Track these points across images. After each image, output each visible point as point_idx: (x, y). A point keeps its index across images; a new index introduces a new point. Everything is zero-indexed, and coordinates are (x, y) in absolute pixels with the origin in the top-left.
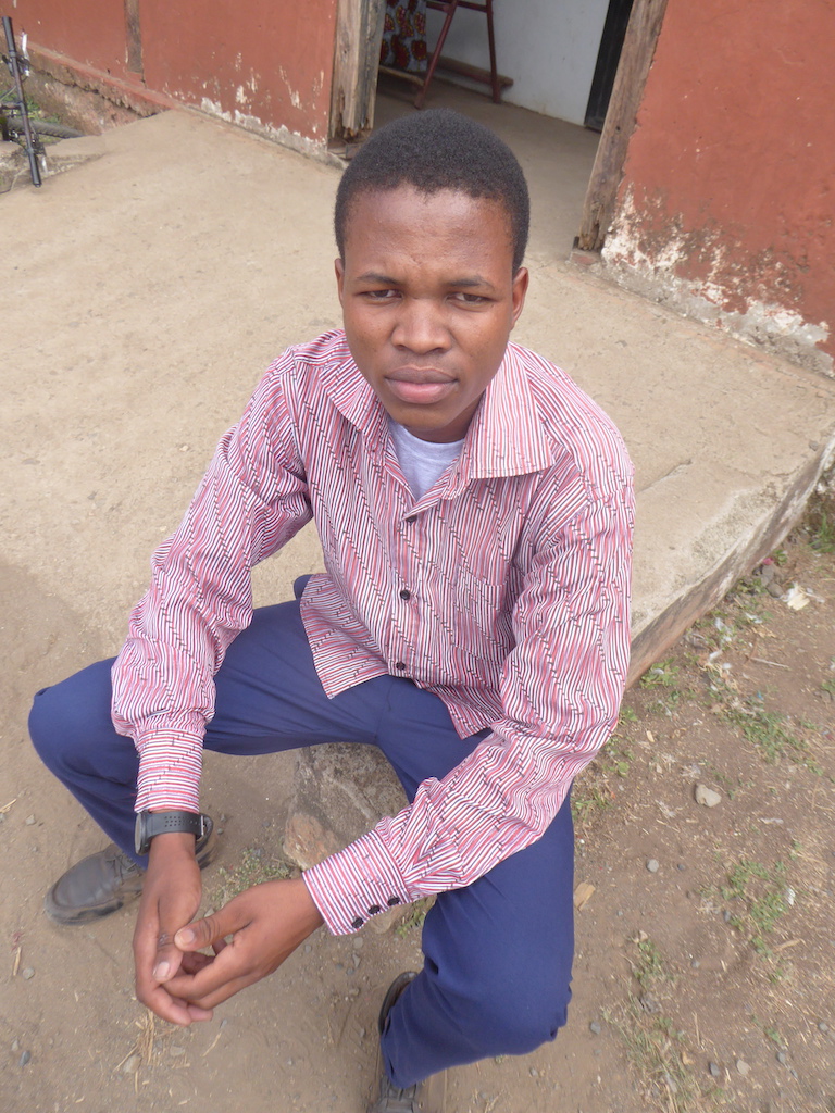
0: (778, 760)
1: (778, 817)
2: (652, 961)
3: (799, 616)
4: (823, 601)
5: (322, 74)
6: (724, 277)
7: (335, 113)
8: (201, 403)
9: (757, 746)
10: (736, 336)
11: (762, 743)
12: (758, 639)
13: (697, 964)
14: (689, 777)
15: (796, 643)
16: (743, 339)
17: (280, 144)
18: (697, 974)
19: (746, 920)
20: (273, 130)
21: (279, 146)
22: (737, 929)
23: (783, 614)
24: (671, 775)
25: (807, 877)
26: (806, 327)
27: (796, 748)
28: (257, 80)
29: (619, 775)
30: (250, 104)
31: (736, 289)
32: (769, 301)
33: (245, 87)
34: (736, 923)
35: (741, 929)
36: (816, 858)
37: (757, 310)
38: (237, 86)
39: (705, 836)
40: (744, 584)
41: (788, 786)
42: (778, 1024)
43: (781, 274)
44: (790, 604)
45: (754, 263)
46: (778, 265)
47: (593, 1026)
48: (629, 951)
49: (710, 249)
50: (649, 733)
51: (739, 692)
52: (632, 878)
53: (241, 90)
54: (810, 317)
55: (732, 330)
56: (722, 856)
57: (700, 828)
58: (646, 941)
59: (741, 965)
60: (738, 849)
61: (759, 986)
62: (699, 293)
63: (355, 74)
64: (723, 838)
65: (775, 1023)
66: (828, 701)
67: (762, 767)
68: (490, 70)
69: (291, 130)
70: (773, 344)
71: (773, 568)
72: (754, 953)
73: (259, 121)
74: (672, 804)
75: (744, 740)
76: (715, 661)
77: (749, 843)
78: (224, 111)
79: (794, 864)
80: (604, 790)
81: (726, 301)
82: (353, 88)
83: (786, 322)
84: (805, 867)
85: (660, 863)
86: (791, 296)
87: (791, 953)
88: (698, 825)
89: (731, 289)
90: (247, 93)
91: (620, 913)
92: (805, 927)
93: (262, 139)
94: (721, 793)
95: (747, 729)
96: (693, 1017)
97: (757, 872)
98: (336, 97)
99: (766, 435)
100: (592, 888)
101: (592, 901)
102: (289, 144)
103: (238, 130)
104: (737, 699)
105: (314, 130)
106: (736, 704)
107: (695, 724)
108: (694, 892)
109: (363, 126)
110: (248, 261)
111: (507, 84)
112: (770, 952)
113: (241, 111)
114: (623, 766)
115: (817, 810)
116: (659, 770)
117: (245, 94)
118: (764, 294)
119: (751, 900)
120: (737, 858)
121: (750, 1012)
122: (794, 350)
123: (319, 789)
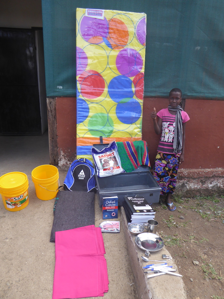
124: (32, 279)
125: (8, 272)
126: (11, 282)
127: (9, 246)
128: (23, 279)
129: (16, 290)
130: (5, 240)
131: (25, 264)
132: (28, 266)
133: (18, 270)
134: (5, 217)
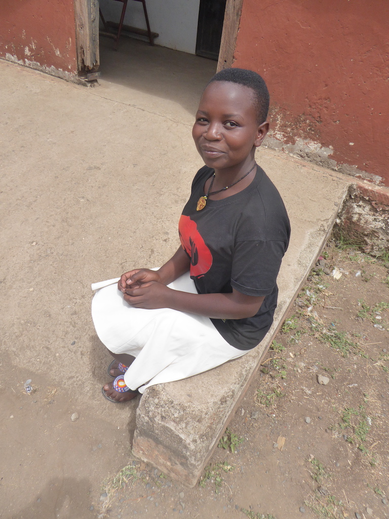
0: (348, 355)
1: (355, 383)
2: (319, 468)
3: (339, 282)
4: (347, 273)
5: (70, 39)
6: (283, 128)
7: (80, 59)
8: (38, 218)
9: (338, 350)
10: (291, 155)
11: (340, 348)
12: (326, 297)
13: (338, 465)
14: (313, 372)
15: (341, 295)
16: (295, 156)
17: (52, 75)
18: (339, 470)
19: (354, 437)
20: (47, 68)
21: (51, 76)
22: (351, 443)
23: (333, 282)
24: (305, 372)
25: (374, 410)
26: (323, 149)
27: (354, 348)
28: (35, 43)
29: (282, 378)
30: (33, 55)
31: (289, 133)
32: (305, 138)
33: (29, 47)
34: (349, 440)
35: (353, 443)
36: (375, 399)
37: (300, 142)
38: (24, 47)
39: (327, 400)
40: (314, 271)
41: (355, 367)
42: (379, 485)
43: (310, 126)
44: (334, 277)
45: (297, 121)
46: (308, 121)
47: (301, 509)
48: (308, 466)
49: (275, 116)
50: (291, 353)
51: (324, 325)
52: (300, 428)
53: (27, 49)
54: (324, 144)
55: (289, 152)
56: (336, 408)
57: (324, 396)
58: (314, 459)
59: (357, 460)
60: (342, 403)
61: (366, 469)
62: (272, 136)
63: (88, 38)
64: (335, 399)
65: (377, 485)
66: (361, 321)
67: (343, 359)
68: (147, 30)
69: (57, 68)
70: (309, 157)
71: (323, 262)
72: (360, 452)
73: (39, 64)
74: (309, 387)
75: (332, 348)
76: (311, 311)
77: (346, 399)
78: (19, 60)
79: (367, 404)
80: (278, 387)
81: (285, 139)
82: (88, 46)
83: (314, 147)
84: (372, 405)
85: (310, 418)
86: (315, 135)
87: (376, 449)
88: (323, 395)
89: (287, 133)
90: (31, 50)
91: (299, 448)
92: (379, 434)
93: (42, 73)
94: (328, 377)
95: (332, 343)
96: (343, 492)
97: (353, 412)
98: (79, 51)
99: (315, 201)
100: (284, 438)
101: (285, 445)
102: (57, 75)
103: (28, 69)
104: (324, 328)
105: (70, 67)
106: (324, 331)
107: (309, 345)
108: (329, 429)
109: (95, 64)
110: (48, 139)
111: (156, 36)
112: (367, 451)
113: (28, 59)
114: (284, 373)
115: (370, 376)
116: (300, 371)
117: (29, 50)
118: (303, 135)
119: (354, 427)
120: (343, 408)
121: (366, 482)
122: (319, 159)
123: (153, 426)
124: (75, 261)
125: (58, 238)
126: (52, 251)
127: (79, 209)
128: (67, 255)
129: (51, 263)
130: (80, 199)
131: (82, 240)
132: (82, 243)
133: (69, 242)
134: (100, 169)
